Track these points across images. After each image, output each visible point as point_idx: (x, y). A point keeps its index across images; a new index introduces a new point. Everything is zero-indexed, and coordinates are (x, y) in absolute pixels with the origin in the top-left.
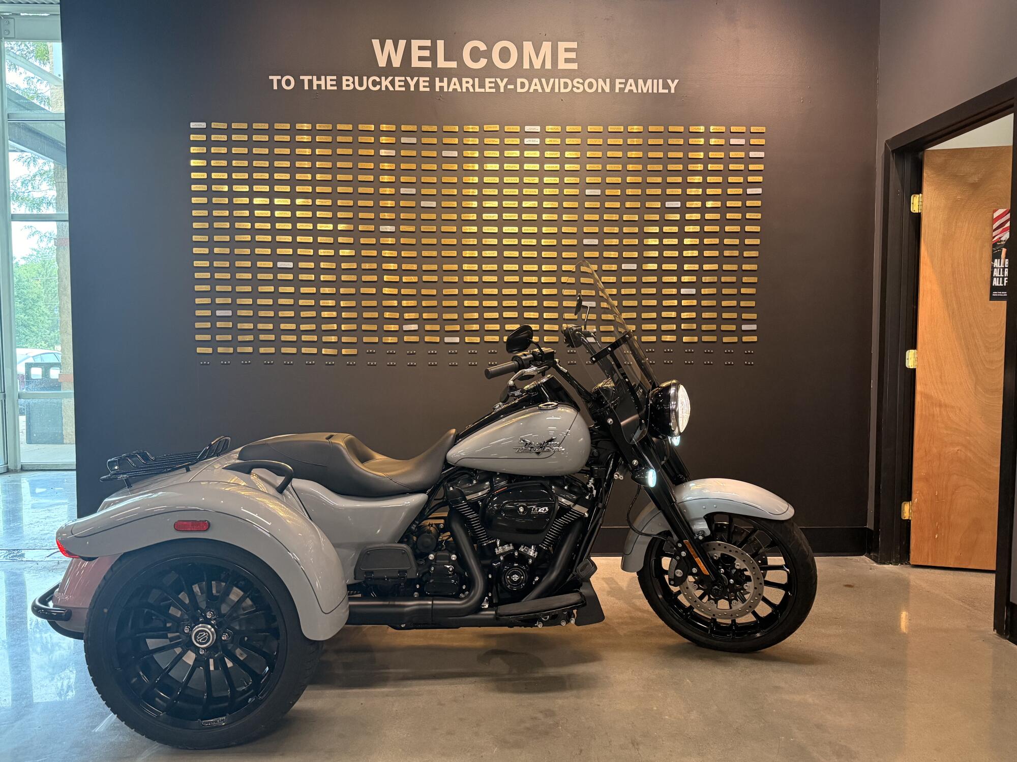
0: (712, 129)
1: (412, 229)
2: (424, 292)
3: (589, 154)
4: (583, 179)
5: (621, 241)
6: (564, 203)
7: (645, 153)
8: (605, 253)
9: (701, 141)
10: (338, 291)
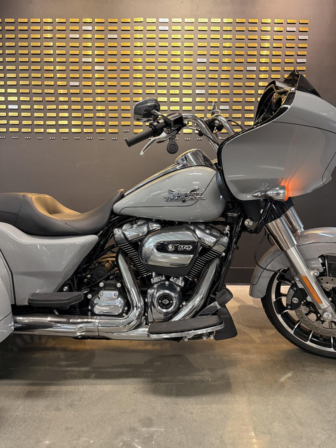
0: (276, 21)
1: (90, 84)
2: (97, 123)
3: (199, 36)
4: (195, 52)
5: (219, 92)
6: (184, 67)
7: (234, 36)
8: (209, 99)
9: (269, 29)
10: (45, 123)
